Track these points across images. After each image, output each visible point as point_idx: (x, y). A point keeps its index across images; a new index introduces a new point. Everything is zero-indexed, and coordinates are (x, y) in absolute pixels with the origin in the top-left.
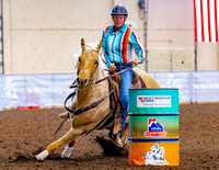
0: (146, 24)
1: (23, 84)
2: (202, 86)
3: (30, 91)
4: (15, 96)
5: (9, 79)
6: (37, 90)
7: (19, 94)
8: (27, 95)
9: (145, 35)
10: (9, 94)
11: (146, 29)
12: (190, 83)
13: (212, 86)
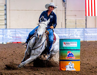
0: (65, 8)
1: (14, 33)
2: (89, 34)
3: (17, 35)
4: (11, 38)
5: (9, 30)
6: (20, 35)
7: (13, 37)
8: (16, 37)
9: (65, 13)
10: (9, 37)
11: (65, 11)
12: (84, 33)
13: (93, 34)
